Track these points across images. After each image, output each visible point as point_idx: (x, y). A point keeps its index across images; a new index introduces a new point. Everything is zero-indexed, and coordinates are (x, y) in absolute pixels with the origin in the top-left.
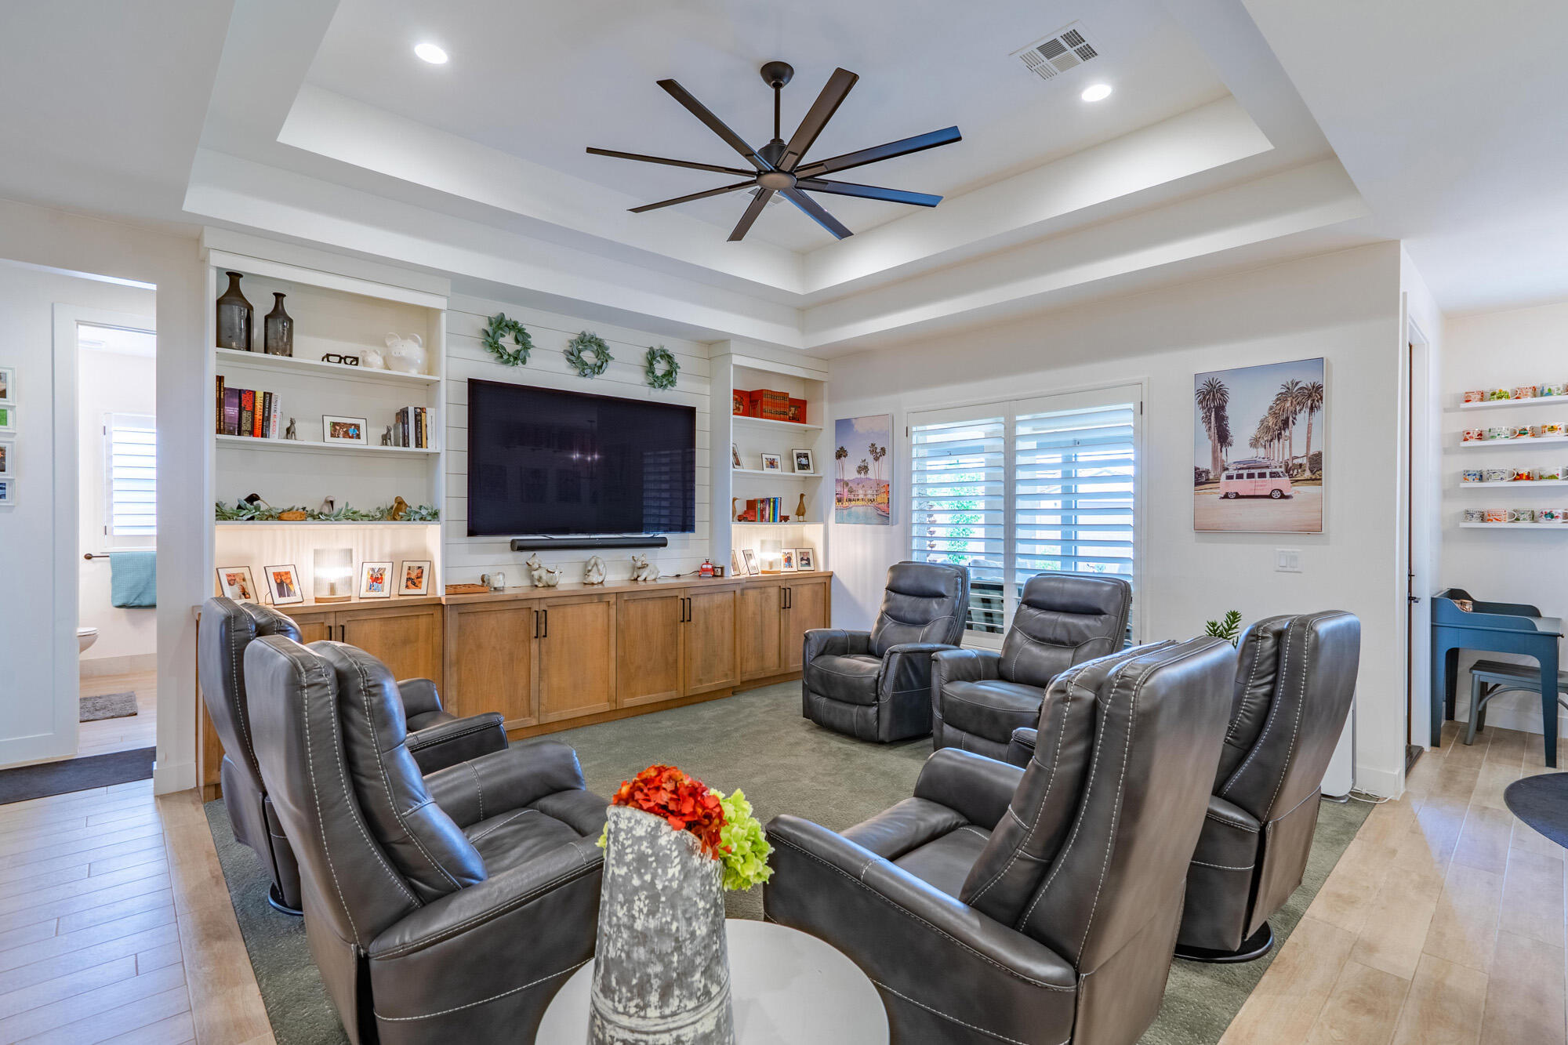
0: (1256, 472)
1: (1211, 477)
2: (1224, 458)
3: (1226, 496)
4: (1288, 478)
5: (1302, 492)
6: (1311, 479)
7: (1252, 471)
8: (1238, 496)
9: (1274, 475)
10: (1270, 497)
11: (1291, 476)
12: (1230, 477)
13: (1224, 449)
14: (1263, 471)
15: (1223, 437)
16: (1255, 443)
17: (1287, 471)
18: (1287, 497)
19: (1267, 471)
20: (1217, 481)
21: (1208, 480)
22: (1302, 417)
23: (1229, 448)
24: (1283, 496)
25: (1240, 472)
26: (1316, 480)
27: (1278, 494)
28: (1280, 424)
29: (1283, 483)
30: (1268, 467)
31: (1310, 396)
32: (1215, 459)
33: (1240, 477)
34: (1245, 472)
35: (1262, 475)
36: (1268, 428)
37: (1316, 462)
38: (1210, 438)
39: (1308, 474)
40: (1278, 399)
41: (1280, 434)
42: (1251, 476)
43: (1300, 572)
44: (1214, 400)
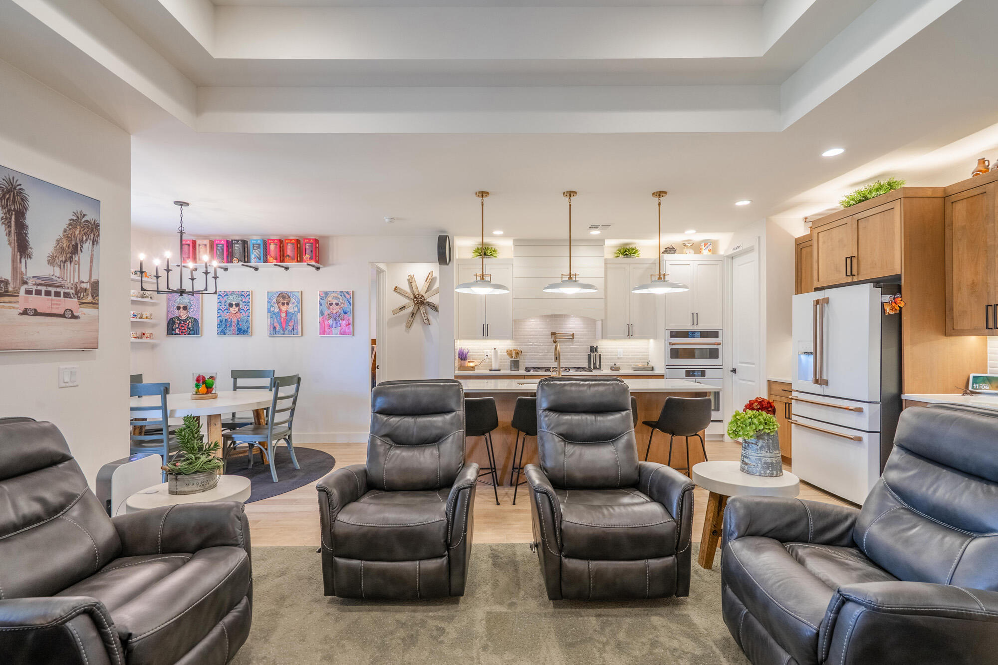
0: (53, 290)
1: (10, 289)
2: (23, 269)
3: (25, 312)
4: (76, 300)
5: (85, 312)
6: (92, 303)
7: (50, 289)
8: (36, 313)
9: (67, 295)
10: (63, 316)
11: (79, 298)
12: (29, 292)
13: (23, 260)
14: (58, 290)
15: (22, 247)
16: (52, 261)
17: (77, 293)
18: (76, 317)
19: (62, 291)
20: (15, 294)
21: (7, 291)
22: (87, 246)
23: (29, 261)
24: (74, 317)
25: (39, 288)
26: (95, 304)
27: (68, 314)
28: (71, 248)
29: (72, 303)
30: (62, 287)
31: (92, 231)
32: (15, 269)
33: (38, 293)
34: (43, 289)
35: (57, 294)
36: (63, 249)
37: (95, 286)
38: (10, 244)
39: (90, 299)
40: (70, 224)
41: (71, 257)
42: (48, 293)
43: (77, 386)
44: (14, 202)
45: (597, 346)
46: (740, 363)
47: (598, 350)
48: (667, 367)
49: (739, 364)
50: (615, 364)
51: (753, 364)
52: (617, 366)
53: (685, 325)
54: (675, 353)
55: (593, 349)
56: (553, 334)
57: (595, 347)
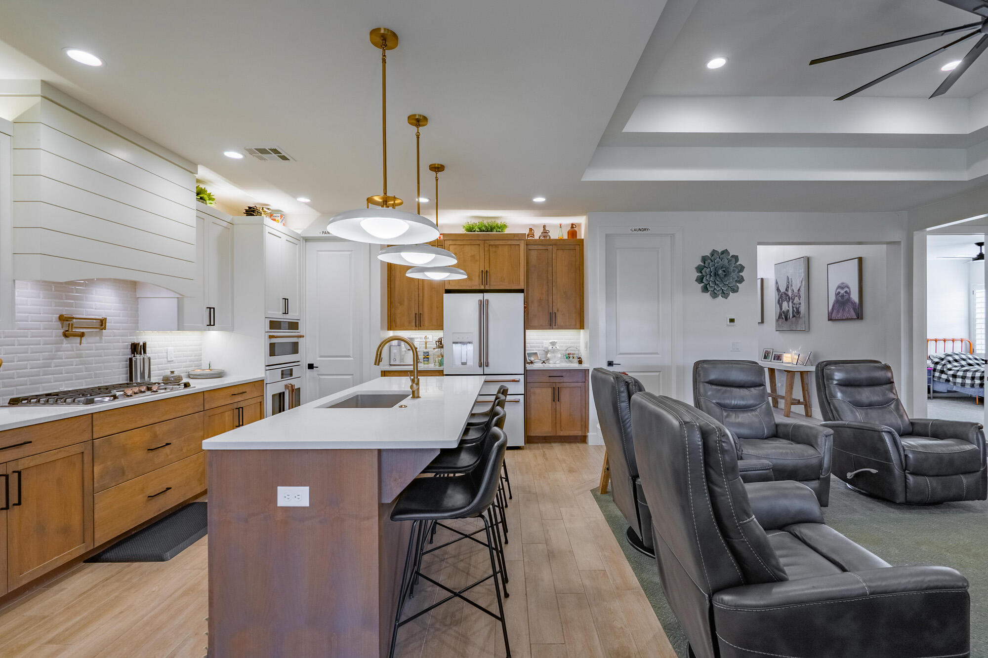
45: (144, 344)
46: (321, 357)
47: (148, 349)
48: (268, 368)
49: (319, 359)
50: (172, 372)
51: (349, 356)
52: (176, 374)
53: (277, 314)
54: (273, 350)
55: (137, 349)
56: (62, 318)
57: (141, 344)
